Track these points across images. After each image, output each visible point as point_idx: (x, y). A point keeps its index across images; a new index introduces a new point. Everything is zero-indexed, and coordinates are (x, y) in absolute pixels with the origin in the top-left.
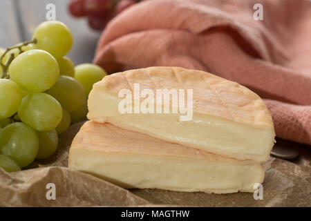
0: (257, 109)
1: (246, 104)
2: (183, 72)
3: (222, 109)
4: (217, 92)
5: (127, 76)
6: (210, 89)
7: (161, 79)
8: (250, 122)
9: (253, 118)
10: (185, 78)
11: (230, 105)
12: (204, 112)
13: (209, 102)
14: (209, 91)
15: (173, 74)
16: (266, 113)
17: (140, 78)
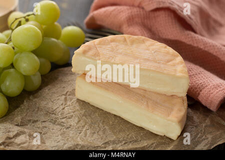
0: (178, 64)
1: (171, 60)
2: (131, 38)
3: (156, 65)
4: (153, 52)
5: (96, 43)
6: (149, 50)
7: (117, 44)
8: (173, 73)
9: (175, 70)
10: (133, 42)
11: (161, 62)
12: (145, 68)
13: (148, 60)
14: (147, 51)
15: (125, 40)
16: (184, 67)
17: (104, 45)
